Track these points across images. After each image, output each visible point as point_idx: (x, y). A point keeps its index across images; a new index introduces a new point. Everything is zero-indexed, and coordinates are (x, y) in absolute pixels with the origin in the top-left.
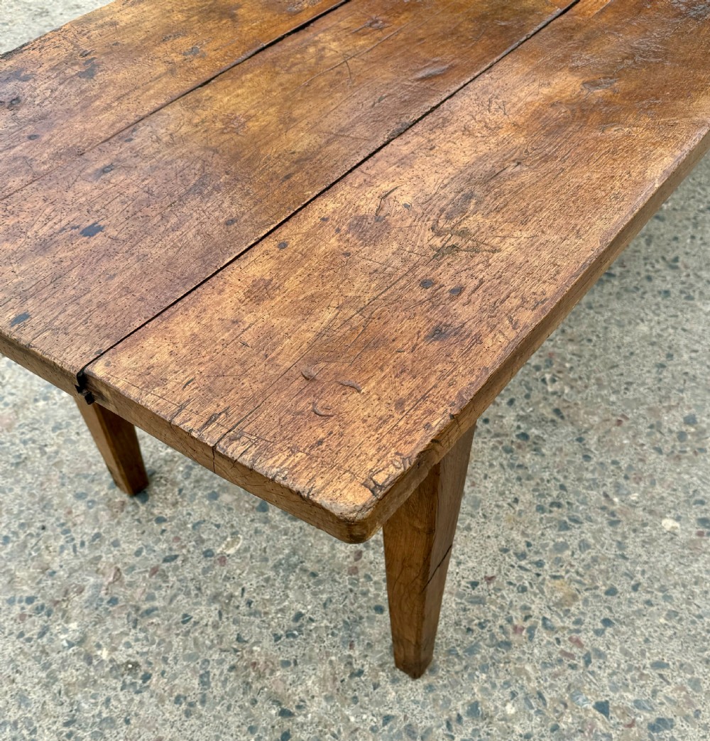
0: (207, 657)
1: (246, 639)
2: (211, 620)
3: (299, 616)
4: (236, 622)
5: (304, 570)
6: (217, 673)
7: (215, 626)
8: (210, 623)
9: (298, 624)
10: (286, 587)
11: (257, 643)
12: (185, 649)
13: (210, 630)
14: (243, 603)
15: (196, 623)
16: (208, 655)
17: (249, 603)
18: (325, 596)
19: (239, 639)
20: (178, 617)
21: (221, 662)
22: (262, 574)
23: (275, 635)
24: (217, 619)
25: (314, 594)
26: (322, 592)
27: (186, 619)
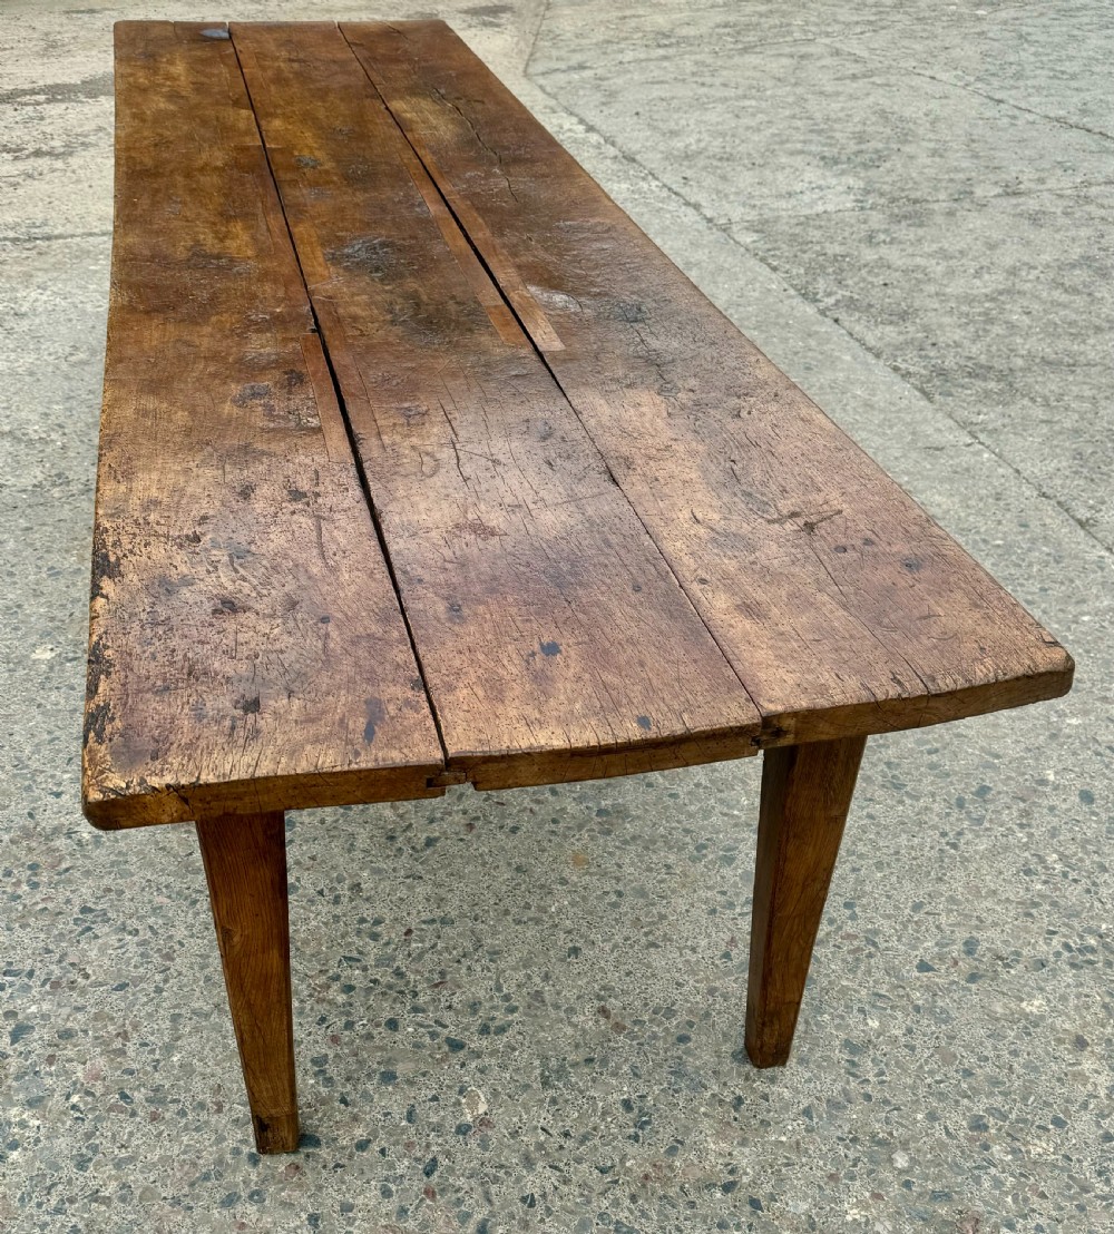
0: (598, 1211)
1: (609, 1164)
2: (553, 1179)
3: (627, 1105)
4: (579, 1161)
5: (574, 1065)
6: (627, 1214)
7: (566, 1182)
8: (556, 1184)
9: (636, 1111)
10: (581, 1092)
11: (623, 1159)
12: (568, 1226)
13: (565, 1189)
14: (562, 1141)
15: (544, 1196)
16: (596, 1209)
17: (566, 1135)
18: (625, 1068)
19: (603, 1171)
20: (519, 1208)
21: (616, 1203)
22: (542, 1101)
23: (629, 1137)
24: (558, 1174)
25: (614, 1074)
26: (618, 1067)
27: (530, 1201)
